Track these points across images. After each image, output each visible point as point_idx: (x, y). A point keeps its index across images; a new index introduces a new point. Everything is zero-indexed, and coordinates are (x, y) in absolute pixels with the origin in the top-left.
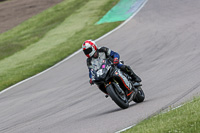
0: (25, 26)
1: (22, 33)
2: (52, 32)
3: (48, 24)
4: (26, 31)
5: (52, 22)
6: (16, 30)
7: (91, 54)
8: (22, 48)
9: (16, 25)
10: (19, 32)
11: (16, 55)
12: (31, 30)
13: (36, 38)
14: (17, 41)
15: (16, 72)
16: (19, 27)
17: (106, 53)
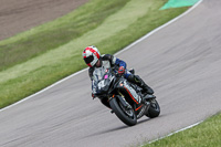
0: (82, 11)
1: (79, 18)
2: (112, 18)
3: (108, 8)
4: (83, 17)
5: (112, 7)
6: (72, 15)
7: (93, 63)
8: (78, 35)
9: (72, 10)
10: (75, 18)
11: (71, 43)
12: (88, 15)
13: (94, 24)
14: (73, 27)
15: (71, 62)
16: (75, 12)
17: (111, 61)
